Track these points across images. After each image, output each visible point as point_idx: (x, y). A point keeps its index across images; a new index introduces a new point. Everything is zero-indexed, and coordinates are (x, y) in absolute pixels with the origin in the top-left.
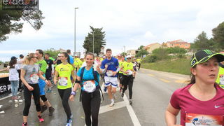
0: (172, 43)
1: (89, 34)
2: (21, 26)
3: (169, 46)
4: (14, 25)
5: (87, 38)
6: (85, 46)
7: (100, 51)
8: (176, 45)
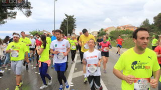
0: (124, 27)
1: (64, 20)
2: (15, 14)
3: (122, 29)
4: (10, 13)
5: (62, 23)
6: (61, 28)
7: (72, 32)
8: (127, 29)
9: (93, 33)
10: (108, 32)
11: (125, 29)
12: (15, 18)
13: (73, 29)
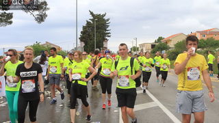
1: (88, 23)
5: (84, 28)
6: (82, 39)
7: (103, 45)
8: (210, 36)
9: (141, 45)
10: (171, 45)
11: (205, 38)
13: (104, 39)
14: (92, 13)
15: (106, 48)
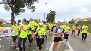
1: (49, 13)
2: (24, 10)
3: (85, 20)
4: (22, 10)
5: (48, 15)
6: (47, 18)
8: (89, 20)
9: (66, 22)
10: (76, 22)
12: (24, 12)
13: (54, 19)
14: (50, 10)
15: (54, 22)
